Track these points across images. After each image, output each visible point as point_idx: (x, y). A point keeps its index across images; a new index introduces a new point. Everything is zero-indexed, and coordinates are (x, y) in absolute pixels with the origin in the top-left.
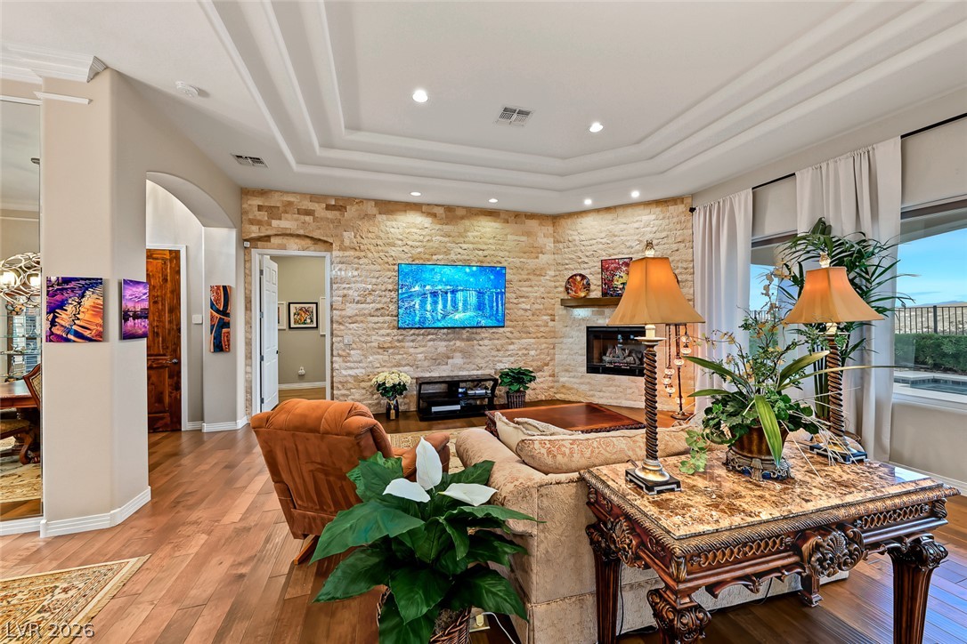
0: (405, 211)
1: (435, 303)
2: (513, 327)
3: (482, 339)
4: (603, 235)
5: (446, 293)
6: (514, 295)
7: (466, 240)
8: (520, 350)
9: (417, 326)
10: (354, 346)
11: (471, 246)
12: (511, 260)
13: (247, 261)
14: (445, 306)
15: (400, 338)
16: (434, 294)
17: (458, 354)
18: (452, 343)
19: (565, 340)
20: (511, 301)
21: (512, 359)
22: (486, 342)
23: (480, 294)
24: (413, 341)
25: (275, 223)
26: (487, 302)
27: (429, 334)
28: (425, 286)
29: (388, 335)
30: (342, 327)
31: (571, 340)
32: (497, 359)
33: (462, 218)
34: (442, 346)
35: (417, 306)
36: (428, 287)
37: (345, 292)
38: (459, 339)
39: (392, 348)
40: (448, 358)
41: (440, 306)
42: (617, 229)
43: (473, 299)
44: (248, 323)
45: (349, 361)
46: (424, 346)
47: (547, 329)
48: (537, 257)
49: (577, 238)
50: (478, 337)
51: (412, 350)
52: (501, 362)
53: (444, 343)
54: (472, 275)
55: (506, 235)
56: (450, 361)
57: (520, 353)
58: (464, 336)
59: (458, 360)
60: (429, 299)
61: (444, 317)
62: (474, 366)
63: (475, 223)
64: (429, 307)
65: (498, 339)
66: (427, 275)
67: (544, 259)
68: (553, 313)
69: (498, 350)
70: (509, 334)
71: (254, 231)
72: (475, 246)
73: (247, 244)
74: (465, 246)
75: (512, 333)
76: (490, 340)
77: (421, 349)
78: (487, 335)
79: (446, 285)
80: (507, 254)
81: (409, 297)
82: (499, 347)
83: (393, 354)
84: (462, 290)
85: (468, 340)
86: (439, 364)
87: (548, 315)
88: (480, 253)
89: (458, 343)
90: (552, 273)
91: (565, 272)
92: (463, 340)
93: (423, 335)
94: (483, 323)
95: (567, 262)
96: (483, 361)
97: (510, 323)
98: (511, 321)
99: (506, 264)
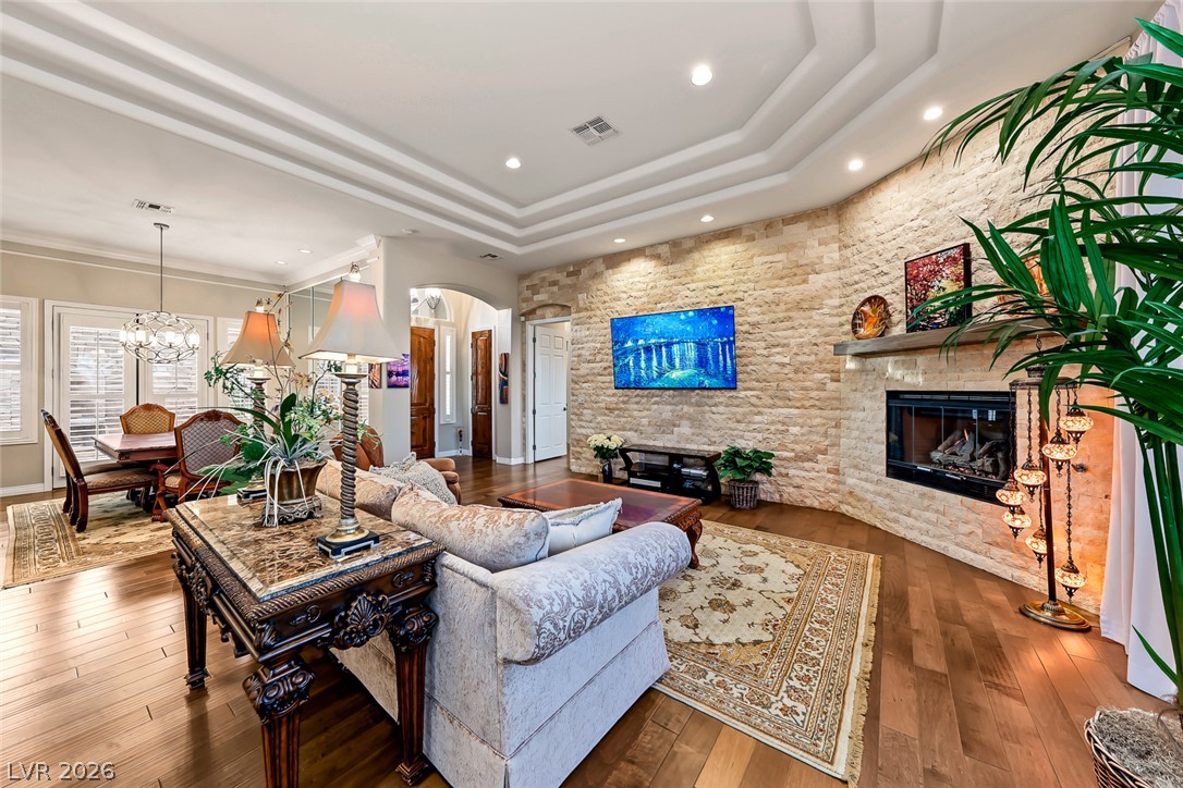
0: (629, 260)
1: (649, 360)
2: (762, 390)
3: (716, 405)
4: (915, 213)
5: (661, 347)
6: (763, 344)
7: (695, 277)
8: (772, 423)
9: (633, 386)
10: (586, 405)
11: (701, 285)
12: (757, 293)
13: (523, 332)
14: (660, 363)
15: (626, 399)
16: (648, 349)
17: (685, 423)
18: (679, 408)
19: (854, 414)
20: (758, 352)
21: (760, 437)
22: (721, 409)
23: (701, 346)
24: (637, 403)
25: (536, 298)
26: (710, 356)
27: (653, 396)
28: (637, 341)
29: (614, 395)
30: (577, 387)
31: (861, 415)
32: (735, 433)
33: (690, 251)
34: (667, 412)
35: (631, 364)
36: (641, 342)
37: (580, 351)
38: (686, 403)
39: (618, 409)
40: (675, 425)
41: (655, 363)
42: (938, 191)
43: (692, 354)
44: (524, 382)
45: (581, 420)
46: (648, 410)
47: (823, 394)
48: (805, 281)
49: (872, 232)
50: (711, 402)
51: (635, 413)
52: (742, 437)
53: (669, 408)
54: (689, 323)
55: (752, 258)
56: (676, 429)
57: (773, 428)
58: (693, 400)
59: (685, 429)
60: (643, 355)
61: (660, 375)
62: (705, 440)
63: (706, 253)
64: (643, 364)
65: (737, 406)
66: (638, 328)
67: (816, 282)
68: (836, 368)
69: (738, 422)
70: (754, 400)
71: (525, 307)
72: (706, 283)
73: (523, 319)
74: (692, 286)
75: (759, 398)
76: (727, 406)
77: (646, 413)
78: (721, 400)
79: (660, 338)
80: (752, 285)
81: (623, 354)
82: (739, 417)
83: (618, 416)
84: (678, 343)
85: (698, 405)
86: (663, 432)
87: (825, 371)
88: (713, 291)
89: (686, 408)
90: (836, 302)
91: (854, 297)
92: (691, 404)
93: (647, 396)
94: (707, 383)
95: (856, 278)
96: (716, 434)
97: (756, 384)
98: (758, 381)
99: (750, 300)
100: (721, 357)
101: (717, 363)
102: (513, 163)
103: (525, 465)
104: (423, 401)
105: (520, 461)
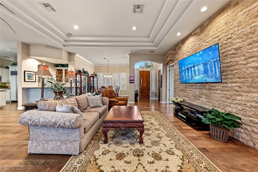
0: (188, 39)
1: (188, 73)
2: (241, 82)
3: (216, 90)
5: (191, 68)
7: (209, 36)
9: (184, 82)
10: (177, 89)
11: (211, 39)
13: (166, 69)
14: (192, 74)
15: (186, 87)
16: (188, 69)
17: (204, 96)
18: (201, 91)
20: (240, 63)
21: (240, 107)
22: (219, 92)
23: (205, 65)
24: (189, 88)
25: (168, 59)
26: (209, 68)
27: (193, 86)
28: (185, 67)
29: (183, 86)
30: (175, 83)
32: (226, 103)
34: (197, 92)
35: (184, 75)
36: (186, 67)
37: (176, 73)
38: (204, 89)
39: (184, 90)
40: (200, 97)
41: (190, 74)
44: (166, 82)
45: (176, 93)
46: (192, 91)
50: (214, 88)
51: (188, 92)
52: (229, 106)
53: (199, 90)
54: (200, 56)
56: (201, 99)
58: (207, 88)
59: (204, 99)
60: (187, 71)
61: (192, 78)
62: (211, 104)
63: (213, 24)
64: (187, 75)
65: (227, 91)
66: (185, 62)
69: (227, 98)
70: (237, 88)
72: (213, 37)
73: (166, 65)
74: (208, 40)
75: (240, 87)
76: (222, 91)
77: (191, 92)
78: (219, 88)
79: (191, 65)
81: (181, 72)
82: (228, 96)
83: (184, 92)
84: (197, 65)
85: (210, 89)
86: (196, 99)
88: (217, 39)
89: (204, 91)
92: (206, 89)
93: (191, 86)
94: (208, 80)
96: (217, 103)
97: (238, 80)
98: (239, 78)
99: (235, 37)
100: (214, 69)
101: (212, 71)
102: (134, 28)
103: (166, 104)
104: (147, 86)
105: (165, 102)
